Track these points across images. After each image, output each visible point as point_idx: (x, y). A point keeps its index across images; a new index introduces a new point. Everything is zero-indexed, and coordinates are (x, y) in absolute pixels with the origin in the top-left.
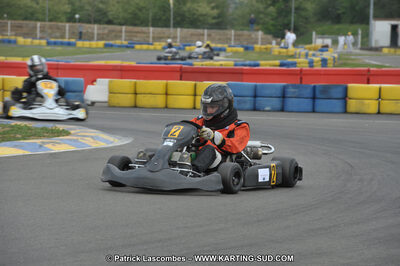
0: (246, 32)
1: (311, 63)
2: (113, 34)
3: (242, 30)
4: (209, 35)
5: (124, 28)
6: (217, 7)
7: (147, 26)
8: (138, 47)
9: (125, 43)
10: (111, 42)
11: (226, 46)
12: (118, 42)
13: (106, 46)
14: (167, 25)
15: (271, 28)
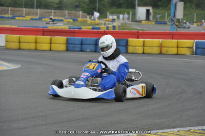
0: (73, 12)
1: (108, 28)
2: (4, 11)
3: (71, 10)
4: (55, 13)
5: (10, 8)
7: (22, 7)
8: (17, 18)
9: (10, 16)
10: (3, 16)
11: (63, 18)
12: (7, 16)
13: (1, 17)
14: (32, 7)
15: (86, 10)
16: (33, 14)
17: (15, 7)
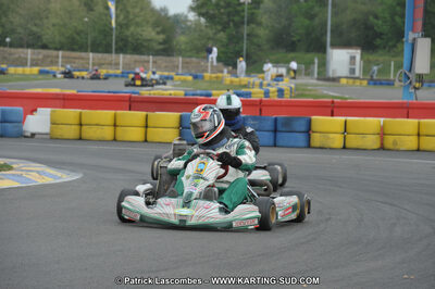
0: (194, 59)
1: (267, 94)
2: (49, 60)
3: (190, 57)
4: (154, 62)
5: (60, 53)
6: (163, 32)
7: (86, 51)
10: (47, 69)
11: (172, 74)
12: (55, 68)
13: (41, 72)
14: (107, 50)
16: (110, 64)
17: (73, 50)
